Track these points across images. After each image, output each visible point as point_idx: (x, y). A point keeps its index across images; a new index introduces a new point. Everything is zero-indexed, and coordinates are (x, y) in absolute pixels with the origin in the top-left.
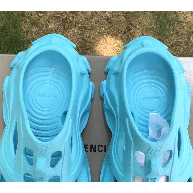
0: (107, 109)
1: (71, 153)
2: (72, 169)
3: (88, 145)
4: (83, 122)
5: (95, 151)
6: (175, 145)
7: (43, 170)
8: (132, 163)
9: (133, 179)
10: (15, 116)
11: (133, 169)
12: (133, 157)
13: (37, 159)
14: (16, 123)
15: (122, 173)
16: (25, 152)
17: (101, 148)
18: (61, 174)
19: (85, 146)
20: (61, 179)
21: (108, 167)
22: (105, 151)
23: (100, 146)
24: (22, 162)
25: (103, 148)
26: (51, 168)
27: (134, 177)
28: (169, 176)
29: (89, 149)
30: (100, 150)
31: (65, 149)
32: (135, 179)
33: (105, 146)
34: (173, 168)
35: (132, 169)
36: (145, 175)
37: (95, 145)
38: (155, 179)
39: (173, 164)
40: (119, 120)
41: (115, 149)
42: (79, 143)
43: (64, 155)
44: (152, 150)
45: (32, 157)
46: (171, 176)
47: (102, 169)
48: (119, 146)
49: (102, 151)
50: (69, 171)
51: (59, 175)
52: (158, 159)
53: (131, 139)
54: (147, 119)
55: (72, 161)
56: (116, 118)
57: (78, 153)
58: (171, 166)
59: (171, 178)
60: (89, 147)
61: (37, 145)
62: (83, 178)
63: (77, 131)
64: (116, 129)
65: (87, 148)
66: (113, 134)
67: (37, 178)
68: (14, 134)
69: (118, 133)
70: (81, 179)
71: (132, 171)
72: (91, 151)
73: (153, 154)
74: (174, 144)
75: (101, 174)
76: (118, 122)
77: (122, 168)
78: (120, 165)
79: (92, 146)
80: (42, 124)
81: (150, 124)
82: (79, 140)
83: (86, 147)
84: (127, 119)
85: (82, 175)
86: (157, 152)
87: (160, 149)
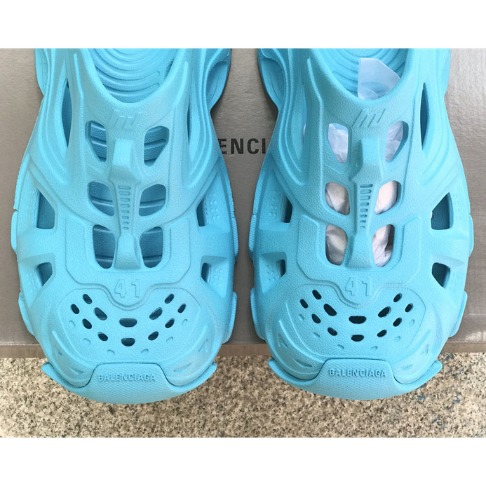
0: (266, 59)
1: (189, 141)
2: (191, 173)
3: (225, 140)
4: (214, 89)
5: (241, 151)
6: (414, 109)
7: (129, 167)
8: (321, 153)
9: (324, 191)
10: (64, 66)
11: (324, 166)
12: (323, 138)
13: (114, 143)
14: (67, 80)
15: (300, 181)
16: (89, 134)
17: (254, 146)
18: (169, 180)
19: (220, 140)
20: (169, 192)
21: (270, 179)
22: (264, 152)
23: (253, 142)
24: (83, 157)
25: (259, 146)
26: (145, 166)
27: (327, 185)
28: (402, 184)
29: (228, 149)
30: (253, 150)
31: (174, 122)
32: (328, 192)
33: (264, 140)
34: (410, 164)
35: (322, 166)
36: (350, 179)
37: (242, 140)
38: (372, 185)
39: (409, 155)
40: (292, 74)
41: (286, 135)
42: (206, 125)
43: (173, 137)
44: (364, 116)
45: (103, 145)
46: (407, 183)
47: (257, 188)
48: (292, 126)
49: (257, 151)
50: (185, 177)
51: (164, 183)
52: (378, 139)
53: (317, 99)
54: (355, 76)
55: (192, 157)
56: (286, 72)
57: (204, 144)
58: (406, 159)
59: (406, 186)
60: (228, 143)
61: (113, 110)
62: (215, 202)
63: (201, 100)
64: (287, 95)
65: (225, 146)
66: (279, 109)
67: (116, 187)
68: (63, 105)
69: (291, 103)
70: (211, 203)
71: (322, 172)
72: (233, 152)
73: (366, 126)
74: (411, 107)
75: (256, 197)
76: (289, 81)
77: (300, 171)
78: (295, 164)
79: (234, 141)
80: (123, 89)
81: (362, 84)
82: (205, 118)
83: (223, 143)
84: (309, 61)
85: (214, 195)
86: (374, 124)
87: (381, 114)
